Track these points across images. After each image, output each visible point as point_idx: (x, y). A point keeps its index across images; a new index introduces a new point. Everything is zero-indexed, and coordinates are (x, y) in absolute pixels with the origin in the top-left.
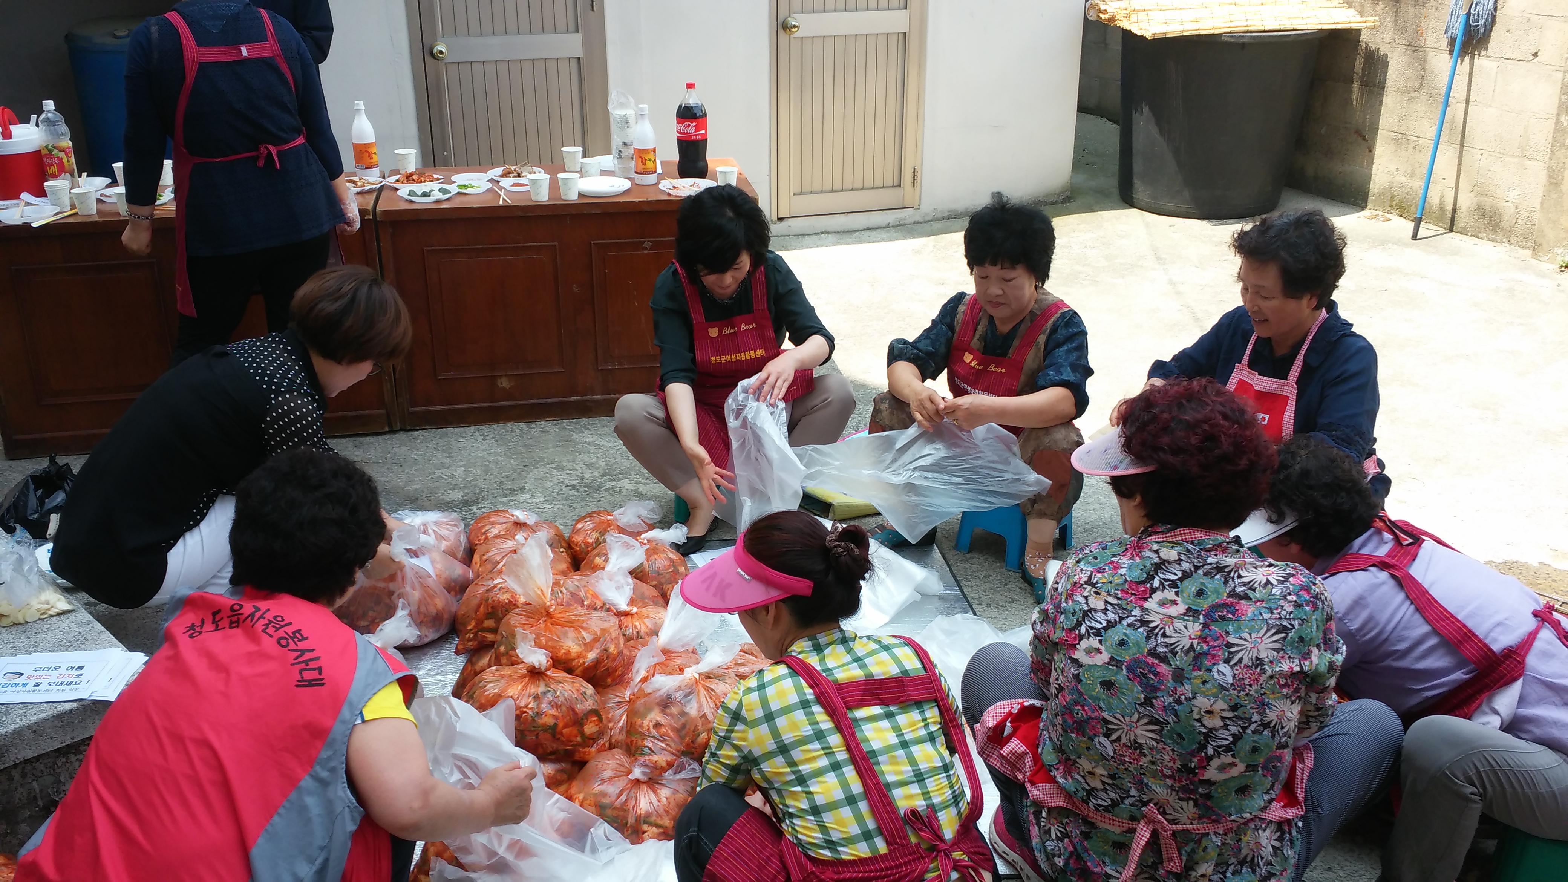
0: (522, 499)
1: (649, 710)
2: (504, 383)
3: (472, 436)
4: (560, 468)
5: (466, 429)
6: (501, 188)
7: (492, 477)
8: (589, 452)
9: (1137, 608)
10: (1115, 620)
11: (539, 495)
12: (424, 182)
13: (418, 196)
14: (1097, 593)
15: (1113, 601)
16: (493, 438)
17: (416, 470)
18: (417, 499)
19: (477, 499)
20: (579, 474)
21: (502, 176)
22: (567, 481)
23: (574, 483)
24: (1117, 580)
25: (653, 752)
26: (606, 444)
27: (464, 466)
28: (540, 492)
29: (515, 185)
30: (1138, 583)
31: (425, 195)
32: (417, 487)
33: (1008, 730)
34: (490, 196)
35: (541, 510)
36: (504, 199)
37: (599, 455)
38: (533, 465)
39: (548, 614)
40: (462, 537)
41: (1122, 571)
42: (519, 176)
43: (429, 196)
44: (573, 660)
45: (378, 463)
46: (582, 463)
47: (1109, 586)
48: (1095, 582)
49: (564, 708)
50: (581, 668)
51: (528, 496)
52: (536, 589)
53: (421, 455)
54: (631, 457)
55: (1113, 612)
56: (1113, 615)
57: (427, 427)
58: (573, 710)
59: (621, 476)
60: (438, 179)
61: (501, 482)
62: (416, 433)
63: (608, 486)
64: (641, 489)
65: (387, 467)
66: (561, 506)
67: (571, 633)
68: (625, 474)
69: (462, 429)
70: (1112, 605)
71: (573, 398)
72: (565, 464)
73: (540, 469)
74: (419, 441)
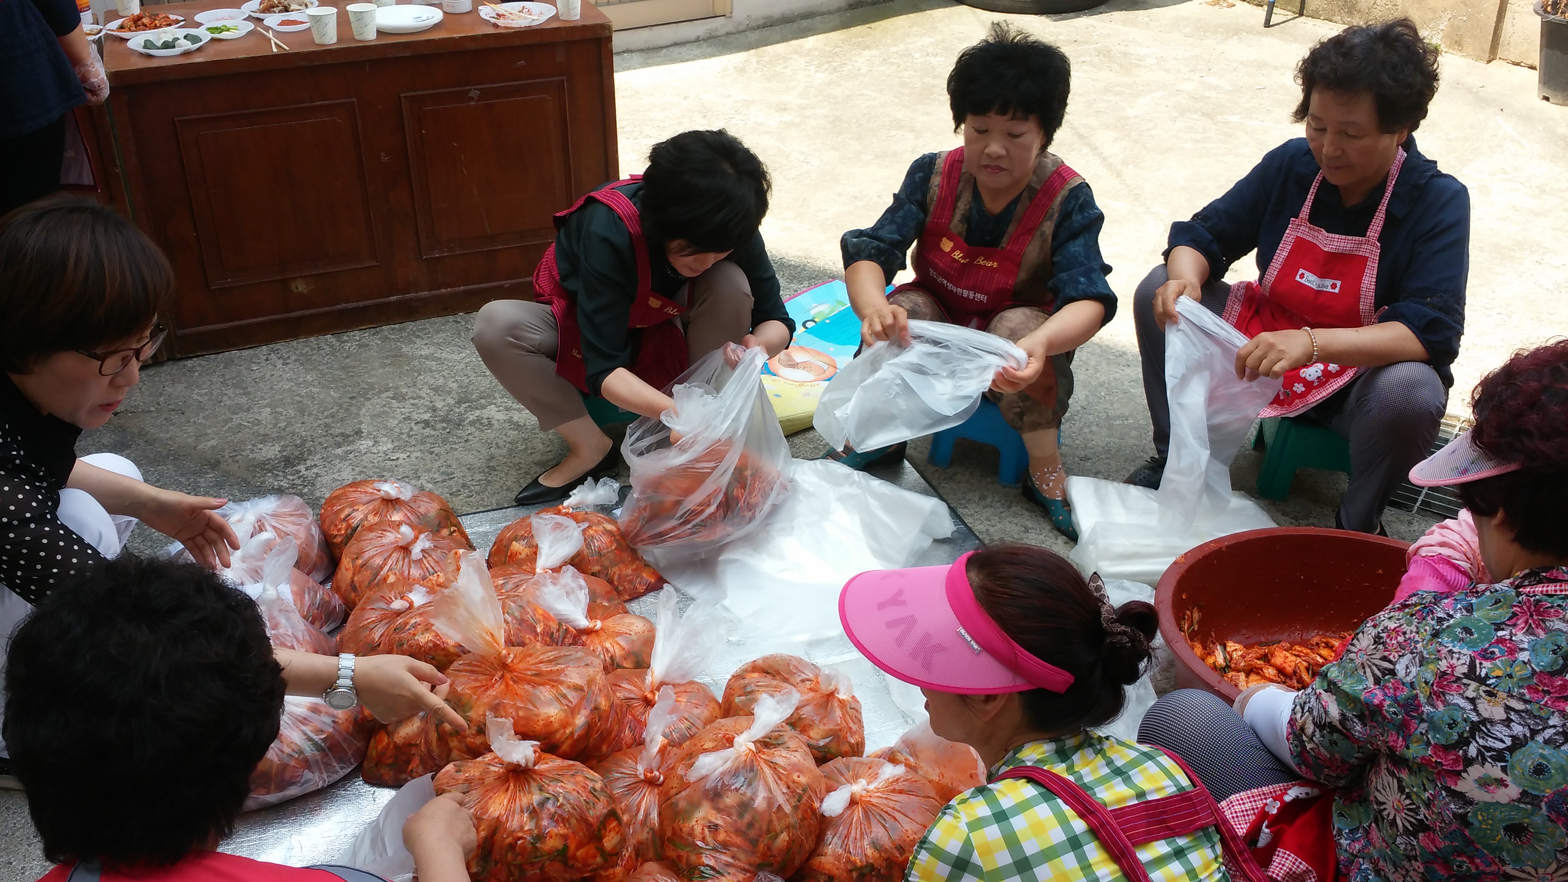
0: (363, 448)
1: (695, 805)
2: (300, 287)
3: (267, 360)
4: (400, 397)
5: (257, 351)
6: (268, 29)
7: (311, 418)
8: (431, 371)
9: (1556, 714)
10: (1525, 735)
11: (384, 439)
12: (160, 27)
13: (158, 48)
14: (1490, 694)
15: (1518, 706)
16: (296, 361)
17: (204, 418)
18: (219, 462)
19: (302, 454)
20: (428, 403)
21: (264, 11)
22: (415, 416)
23: (426, 416)
24: (1519, 672)
25: (718, 872)
26: (450, 357)
27: (269, 405)
28: (385, 436)
29: (284, 23)
30: (1552, 674)
31: (167, 45)
32: (213, 442)
33: (1266, 834)
34: (253, 40)
35: (394, 463)
36: (276, 44)
37: (445, 373)
38: (362, 396)
39: (504, 666)
40: (313, 529)
41: (1524, 656)
42: (286, 9)
43: (174, 47)
44: (557, 731)
45: (149, 411)
46: (426, 387)
47: (1510, 683)
48: (1483, 675)
49: (573, 821)
50: (569, 742)
51: (371, 443)
52: (484, 634)
53: (206, 394)
54: (488, 373)
55: (1519, 724)
56: (1520, 728)
57: (204, 353)
58: (586, 821)
59: (483, 401)
60: (177, 22)
61: (327, 425)
62: (189, 363)
63: (471, 418)
64: (515, 419)
65: (164, 417)
66: (419, 454)
67: (545, 693)
68: (487, 396)
69: (251, 352)
70: (1517, 712)
71: (393, 298)
72: (404, 391)
73: (374, 401)
74: (196, 374)
